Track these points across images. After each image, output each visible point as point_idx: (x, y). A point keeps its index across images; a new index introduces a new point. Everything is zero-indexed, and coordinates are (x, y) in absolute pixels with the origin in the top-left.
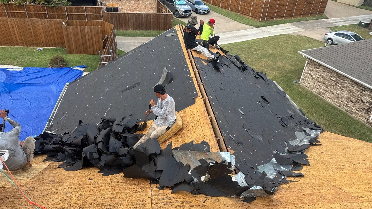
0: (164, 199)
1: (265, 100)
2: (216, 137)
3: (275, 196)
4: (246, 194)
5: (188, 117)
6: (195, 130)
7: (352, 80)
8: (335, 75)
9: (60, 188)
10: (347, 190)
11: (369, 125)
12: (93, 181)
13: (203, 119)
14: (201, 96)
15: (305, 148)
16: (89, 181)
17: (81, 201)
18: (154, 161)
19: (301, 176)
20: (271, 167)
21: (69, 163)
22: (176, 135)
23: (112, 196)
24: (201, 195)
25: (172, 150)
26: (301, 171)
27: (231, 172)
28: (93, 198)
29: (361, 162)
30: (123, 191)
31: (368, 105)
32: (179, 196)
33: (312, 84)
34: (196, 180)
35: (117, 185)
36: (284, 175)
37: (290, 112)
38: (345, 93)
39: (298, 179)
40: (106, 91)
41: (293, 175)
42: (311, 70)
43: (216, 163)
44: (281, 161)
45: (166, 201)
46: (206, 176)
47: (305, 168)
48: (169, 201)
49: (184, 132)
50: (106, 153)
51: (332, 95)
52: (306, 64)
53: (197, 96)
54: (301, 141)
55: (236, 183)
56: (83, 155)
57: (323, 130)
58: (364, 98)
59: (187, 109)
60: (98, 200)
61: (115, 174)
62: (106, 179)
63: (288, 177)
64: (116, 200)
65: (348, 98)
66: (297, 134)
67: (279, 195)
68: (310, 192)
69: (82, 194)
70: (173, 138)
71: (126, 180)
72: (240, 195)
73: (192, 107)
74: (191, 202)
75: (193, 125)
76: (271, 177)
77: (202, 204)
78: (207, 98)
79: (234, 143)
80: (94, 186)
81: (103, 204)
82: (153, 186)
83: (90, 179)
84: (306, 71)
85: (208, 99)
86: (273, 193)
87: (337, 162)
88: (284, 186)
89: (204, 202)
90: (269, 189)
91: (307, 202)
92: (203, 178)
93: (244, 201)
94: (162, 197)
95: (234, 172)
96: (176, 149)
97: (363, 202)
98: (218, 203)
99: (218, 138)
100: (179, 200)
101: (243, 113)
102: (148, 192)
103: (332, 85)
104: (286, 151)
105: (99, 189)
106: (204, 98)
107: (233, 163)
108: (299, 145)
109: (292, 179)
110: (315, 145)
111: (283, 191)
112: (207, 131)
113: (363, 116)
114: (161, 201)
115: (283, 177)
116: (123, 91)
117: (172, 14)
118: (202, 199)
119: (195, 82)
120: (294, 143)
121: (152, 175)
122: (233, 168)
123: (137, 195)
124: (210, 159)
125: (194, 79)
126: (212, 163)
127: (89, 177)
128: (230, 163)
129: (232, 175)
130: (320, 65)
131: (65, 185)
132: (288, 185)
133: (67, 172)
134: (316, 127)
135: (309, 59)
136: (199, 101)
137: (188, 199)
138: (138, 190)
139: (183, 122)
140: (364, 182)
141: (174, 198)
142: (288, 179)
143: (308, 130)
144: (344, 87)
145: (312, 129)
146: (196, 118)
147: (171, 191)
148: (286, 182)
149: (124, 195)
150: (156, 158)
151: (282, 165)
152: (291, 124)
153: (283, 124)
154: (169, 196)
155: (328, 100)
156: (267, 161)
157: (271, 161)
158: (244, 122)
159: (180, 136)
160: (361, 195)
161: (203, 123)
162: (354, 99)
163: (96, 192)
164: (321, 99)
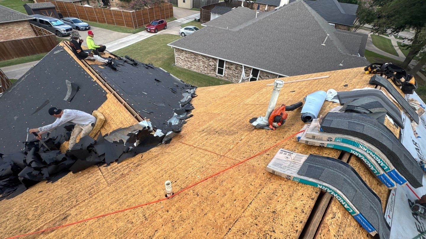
0: (113, 170)
1: (158, 81)
2: (133, 115)
3: (182, 133)
4: (165, 139)
5: (107, 111)
6: (116, 117)
7: (202, 55)
8: (193, 55)
9: (9, 215)
10: (214, 112)
11: (217, 77)
12: (44, 192)
13: (119, 107)
14: (110, 92)
15: (190, 100)
16: (40, 194)
17: (39, 211)
18: (93, 151)
19: (192, 116)
20: (175, 119)
21: (9, 192)
22: (103, 126)
23: (68, 192)
24: (138, 155)
25: (104, 137)
26: (191, 114)
27: (151, 131)
28: (50, 202)
29: (217, 96)
30: (77, 183)
31: (213, 66)
32: (124, 162)
33: (183, 64)
34: (131, 148)
35: (69, 182)
36: (183, 119)
37: (175, 83)
38: (201, 63)
39: (191, 118)
40: (15, 119)
41: (188, 117)
42: (179, 55)
43: (140, 131)
44: (179, 113)
45: (114, 171)
46: (137, 141)
47: (193, 111)
48: (117, 170)
49: (108, 122)
50: (45, 167)
51: (195, 67)
52: (175, 52)
53: (107, 93)
54: (187, 98)
55: (157, 136)
56: (21, 179)
57: (196, 88)
58: (211, 63)
59: (102, 105)
60: (56, 201)
61: (64, 176)
62: (57, 183)
63: (185, 119)
64: (73, 192)
65: (204, 66)
66: (183, 95)
67: (184, 131)
68: (198, 121)
69: (37, 206)
70: (101, 130)
71: (76, 176)
72: (162, 142)
73: (106, 102)
74: (132, 162)
75: (113, 114)
76: (177, 124)
77: (141, 159)
78: (115, 92)
79: (147, 114)
80: (46, 194)
81: (62, 201)
82: (101, 167)
83: (41, 192)
84: (177, 56)
85: (117, 93)
86: (180, 131)
87: (207, 101)
88: (185, 125)
89: (142, 157)
90: (177, 130)
91: (198, 127)
92: (135, 144)
93: (166, 144)
94: (111, 170)
95: (154, 131)
96: (107, 135)
97: (222, 114)
98: (150, 153)
99: (135, 116)
100: (124, 165)
101: (146, 94)
102: (98, 173)
103: (193, 61)
104: (180, 106)
105: (53, 194)
106: (113, 93)
107: (151, 126)
108: (187, 100)
109: (188, 119)
110: (195, 97)
111: (185, 128)
112: (126, 114)
113: (213, 74)
114: (112, 173)
115: (183, 121)
116: (35, 113)
117: (54, 35)
118: (140, 156)
119: (100, 84)
120: (183, 100)
121: (97, 160)
122: (152, 128)
123: (90, 179)
124: (135, 130)
125: (98, 81)
126: (137, 132)
127: (38, 191)
128: (148, 127)
129: (153, 133)
130: (183, 50)
131: (14, 210)
132: (187, 124)
133: (11, 200)
134: (193, 87)
135: (175, 48)
136: (110, 96)
137: (130, 162)
138: (90, 176)
139: (104, 116)
140: (221, 105)
141: (120, 166)
142: (186, 120)
143: (189, 90)
144: (199, 60)
145: (191, 89)
146: (113, 109)
147: (117, 163)
148: (185, 123)
149: (78, 185)
150: (94, 148)
151: (181, 114)
152: (178, 90)
153: (174, 92)
154: (116, 167)
155: (195, 70)
156: (171, 116)
157: (174, 115)
158: (149, 99)
159: (107, 126)
160: (220, 112)
161: (120, 110)
162: (206, 66)
163: (52, 197)
164: (191, 71)
